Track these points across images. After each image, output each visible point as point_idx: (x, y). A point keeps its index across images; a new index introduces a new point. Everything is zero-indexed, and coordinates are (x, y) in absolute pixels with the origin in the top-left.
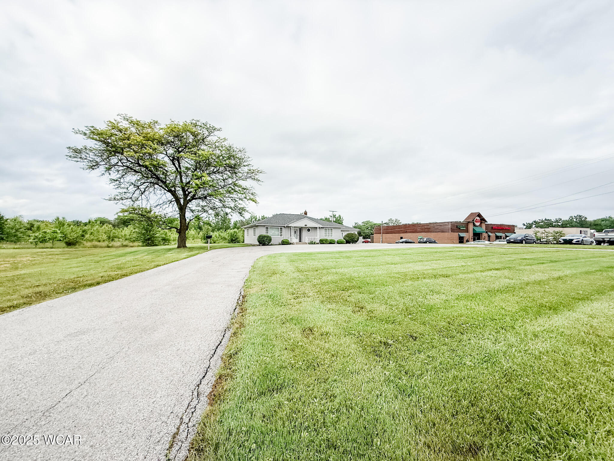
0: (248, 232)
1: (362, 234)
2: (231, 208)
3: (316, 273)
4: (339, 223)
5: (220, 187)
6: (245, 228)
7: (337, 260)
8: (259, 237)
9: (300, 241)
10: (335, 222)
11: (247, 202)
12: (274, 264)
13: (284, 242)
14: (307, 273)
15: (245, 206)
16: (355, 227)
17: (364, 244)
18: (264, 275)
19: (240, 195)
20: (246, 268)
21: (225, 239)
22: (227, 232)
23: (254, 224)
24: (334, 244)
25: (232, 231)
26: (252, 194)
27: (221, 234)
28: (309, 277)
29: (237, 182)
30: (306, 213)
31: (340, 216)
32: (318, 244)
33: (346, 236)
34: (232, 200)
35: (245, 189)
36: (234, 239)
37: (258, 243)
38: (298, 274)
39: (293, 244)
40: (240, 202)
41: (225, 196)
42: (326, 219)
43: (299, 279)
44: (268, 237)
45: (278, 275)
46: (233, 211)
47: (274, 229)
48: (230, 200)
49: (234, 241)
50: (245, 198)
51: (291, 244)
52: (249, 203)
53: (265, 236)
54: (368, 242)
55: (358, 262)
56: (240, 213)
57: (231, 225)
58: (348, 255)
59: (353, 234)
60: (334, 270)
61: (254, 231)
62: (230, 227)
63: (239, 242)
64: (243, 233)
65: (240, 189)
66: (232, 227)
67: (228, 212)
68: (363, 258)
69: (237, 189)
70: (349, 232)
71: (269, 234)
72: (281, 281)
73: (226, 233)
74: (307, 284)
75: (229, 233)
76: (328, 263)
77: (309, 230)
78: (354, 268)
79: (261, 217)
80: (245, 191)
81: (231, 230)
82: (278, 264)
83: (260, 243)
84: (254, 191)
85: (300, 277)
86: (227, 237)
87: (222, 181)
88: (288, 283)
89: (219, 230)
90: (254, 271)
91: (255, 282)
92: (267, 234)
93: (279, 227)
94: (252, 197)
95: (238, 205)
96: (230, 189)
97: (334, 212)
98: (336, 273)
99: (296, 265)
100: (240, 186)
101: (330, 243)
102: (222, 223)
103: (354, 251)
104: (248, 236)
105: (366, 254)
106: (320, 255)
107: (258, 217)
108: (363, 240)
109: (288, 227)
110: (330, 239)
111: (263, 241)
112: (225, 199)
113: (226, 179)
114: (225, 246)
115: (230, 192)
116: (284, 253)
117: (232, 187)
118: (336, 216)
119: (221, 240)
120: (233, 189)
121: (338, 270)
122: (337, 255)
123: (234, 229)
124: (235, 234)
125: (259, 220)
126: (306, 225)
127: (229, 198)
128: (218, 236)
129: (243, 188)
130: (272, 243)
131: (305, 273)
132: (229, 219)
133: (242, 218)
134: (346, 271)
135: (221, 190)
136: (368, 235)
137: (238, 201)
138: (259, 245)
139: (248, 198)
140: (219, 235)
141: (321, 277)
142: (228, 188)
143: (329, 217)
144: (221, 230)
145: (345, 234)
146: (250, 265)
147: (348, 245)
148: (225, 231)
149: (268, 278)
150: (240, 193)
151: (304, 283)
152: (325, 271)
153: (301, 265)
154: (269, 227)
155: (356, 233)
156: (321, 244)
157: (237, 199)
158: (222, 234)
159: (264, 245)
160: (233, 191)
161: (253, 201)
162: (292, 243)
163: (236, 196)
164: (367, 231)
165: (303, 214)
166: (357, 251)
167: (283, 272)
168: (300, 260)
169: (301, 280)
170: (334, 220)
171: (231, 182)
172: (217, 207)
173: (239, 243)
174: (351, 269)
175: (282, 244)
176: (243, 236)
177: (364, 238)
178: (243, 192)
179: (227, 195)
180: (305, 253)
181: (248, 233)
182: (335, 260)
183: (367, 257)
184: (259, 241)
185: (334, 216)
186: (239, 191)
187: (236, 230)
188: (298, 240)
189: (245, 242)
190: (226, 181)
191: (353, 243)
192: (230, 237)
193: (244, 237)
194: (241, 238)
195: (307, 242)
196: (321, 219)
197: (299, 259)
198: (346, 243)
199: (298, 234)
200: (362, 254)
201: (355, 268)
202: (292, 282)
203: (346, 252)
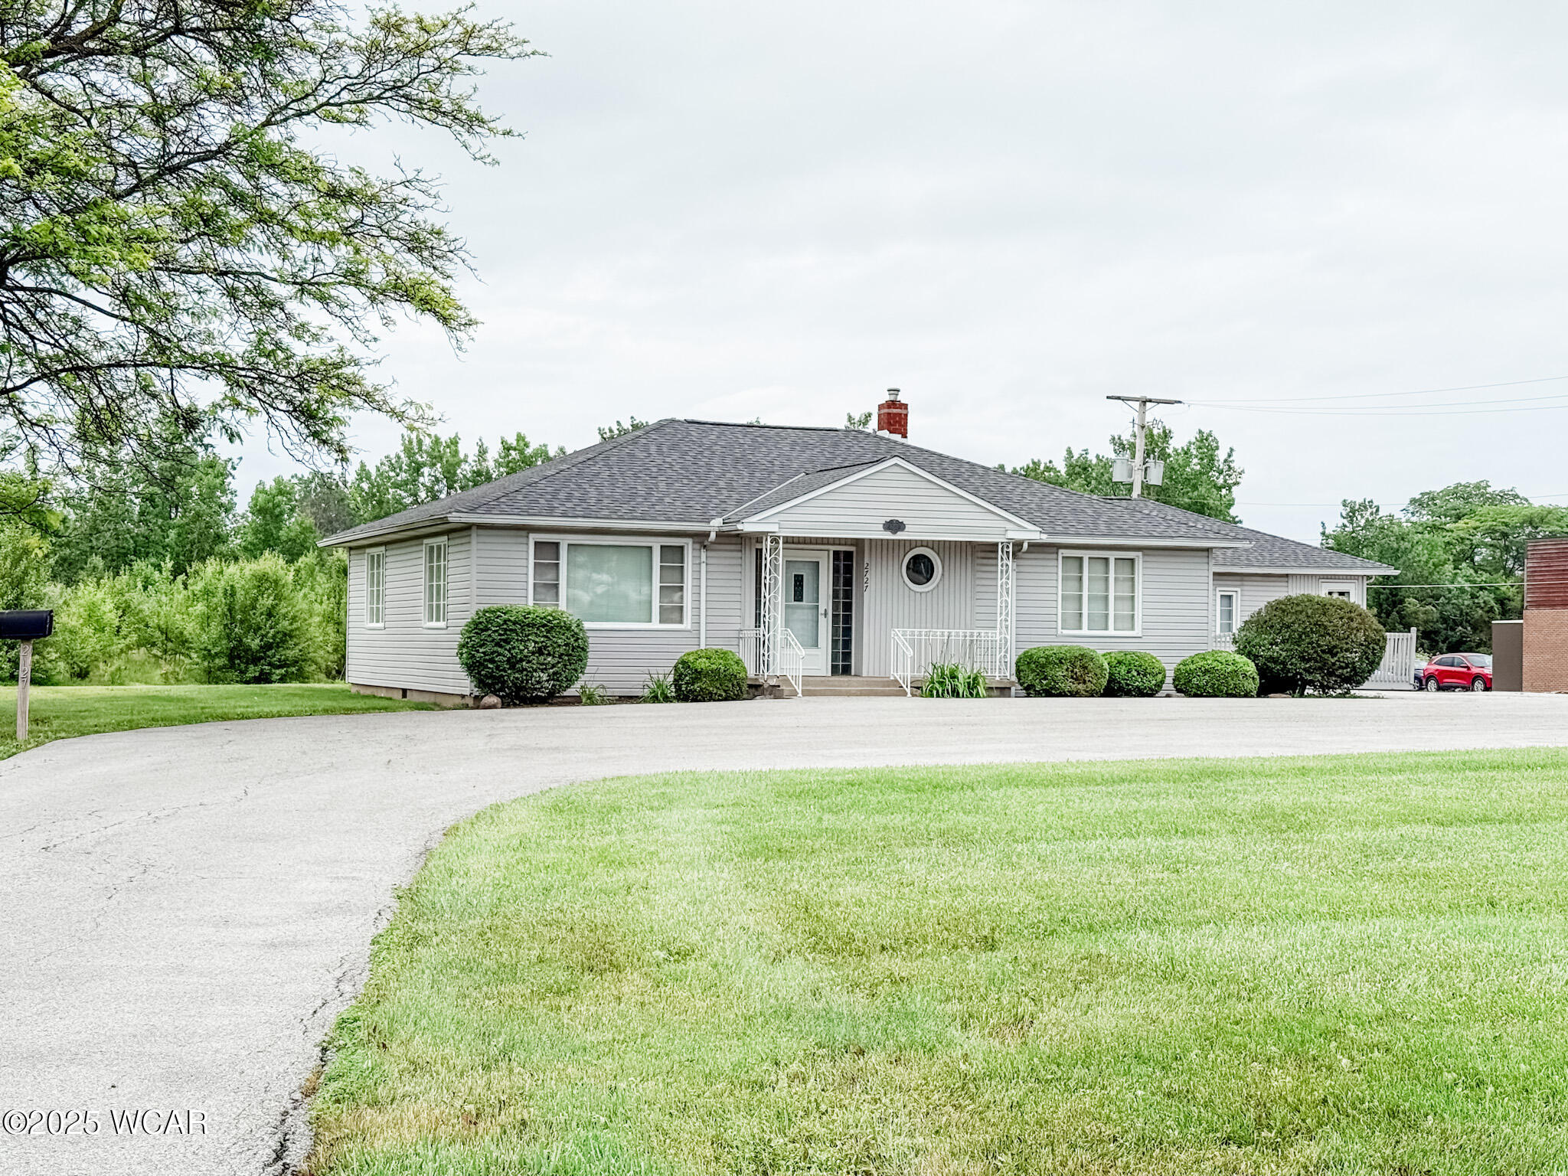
0: (375, 581)
1: (1411, 604)
2: (223, 367)
3: (978, 965)
4: (1200, 508)
5: (126, 180)
6: (353, 548)
7: (1178, 844)
8: (479, 627)
9: (843, 663)
10: (1161, 494)
11: (371, 320)
12: (601, 878)
13: (698, 674)
14: (898, 966)
15: (355, 349)
16: (1347, 545)
17: (1432, 697)
18: (508, 973)
19: (301, 251)
20: (344, 909)
21: (172, 643)
22: (198, 586)
23: (435, 509)
24: (1151, 693)
25: (240, 573)
26: (415, 243)
27: (136, 597)
28: (918, 1003)
29: (273, 134)
30: (894, 417)
31: (1206, 444)
32: (1003, 691)
33: (1259, 624)
34: (232, 293)
35: (350, 196)
36: (254, 643)
37: (465, 685)
38: (821, 972)
39: (775, 692)
40: (310, 312)
41: (167, 264)
42: (1080, 469)
43: (827, 1016)
44: (551, 626)
45: (633, 983)
46: (242, 397)
47: (614, 558)
48: (215, 297)
49: (255, 660)
50: (354, 277)
51: (756, 690)
52: (387, 321)
53: (525, 625)
54: (1467, 681)
55: (1383, 867)
56: (306, 414)
57: (229, 524)
58: (1281, 798)
59: (1323, 607)
60: (1146, 944)
61: (434, 573)
62: (219, 539)
63: (295, 670)
64: (339, 595)
65: (304, 195)
66: (235, 542)
67: (203, 405)
68: (1424, 830)
69: (277, 192)
70: (1295, 591)
71: (563, 606)
72: (659, 1035)
73: (180, 596)
74: (900, 1073)
75: (208, 593)
76: (1089, 873)
77: (920, 569)
78: (1338, 929)
79: (494, 452)
80: (354, 213)
81: (232, 569)
82: (634, 874)
83: (481, 683)
84: (431, 218)
85: (839, 1000)
86: (190, 628)
87: (145, 123)
88: (725, 1061)
89: (118, 560)
90: (418, 939)
91: (420, 1047)
92: (546, 608)
93: (656, 544)
94: (413, 267)
95: (283, 335)
96: (214, 196)
97: (1153, 413)
98: (1171, 972)
99: (802, 882)
100: (306, 173)
101: (1114, 689)
102: (150, 499)
103: (1337, 769)
104: (376, 615)
105: (1452, 793)
106: (1017, 797)
107: (468, 449)
108: (1422, 663)
109: (734, 540)
110: (1116, 648)
111: (513, 663)
112: (168, 284)
113: (184, 108)
114: (173, 710)
115: (209, 224)
116: (696, 779)
117: (236, 178)
118: (1177, 443)
119: (140, 654)
120: (237, 198)
121: (1182, 944)
122: (1177, 803)
123: (253, 551)
124: (267, 602)
125: (481, 477)
126: (894, 526)
127: (205, 281)
128: (111, 617)
129: (332, 193)
130: (588, 679)
131: (881, 964)
132: (219, 471)
133: (325, 461)
134: (1267, 949)
135: (131, 207)
136: (1465, 618)
137: (292, 306)
138: (477, 703)
139: (376, 275)
140: (125, 609)
141: (1027, 1007)
142: (200, 185)
143: (1109, 453)
144: (139, 565)
145: (1251, 602)
146: (388, 881)
147: (1280, 704)
148: (178, 570)
149: (539, 1010)
150: (308, 235)
151: (873, 1058)
152: (1062, 950)
153: (848, 890)
154: (565, 540)
155: (1358, 597)
156: (1030, 691)
157: (280, 290)
158: (146, 604)
159: (519, 696)
160: (236, 215)
161: (426, 304)
162: (767, 678)
163: (269, 262)
164: (1456, 581)
165: (873, 424)
166: (1367, 767)
167: (683, 955)
168: (841, 839)
169: (841, 1032)
170: (1156, 477)
171: (220, 135)
172: (99, 357)
173: (301, 676)
174: (1307, 931)
175: (683, 697)
176: (337, 622)
177: (1430, 642)
178: (330, 226)
179: (185, 254)
180: (885, 782)
181: (377, 597)
182: (1154, 844)
183: (1460, 820)
184: (473, 667)
185: (1156, 444)
186: (294, 218)
187: (271, 563)
188: (820, 660)
189: (357, 672)
190: (180, 123)
191: (1324, 690)
192: (215, 629)
193: (340, 626)
194: (316, 634)
195: (904, 672)
196: (1033, 473)
197: (836, 834)
198: (1264, 692)
199: (826, 602)
200: (1416, 793)
201: (1353, 931)
202: (760, 1044)
203: (1258, 773)
